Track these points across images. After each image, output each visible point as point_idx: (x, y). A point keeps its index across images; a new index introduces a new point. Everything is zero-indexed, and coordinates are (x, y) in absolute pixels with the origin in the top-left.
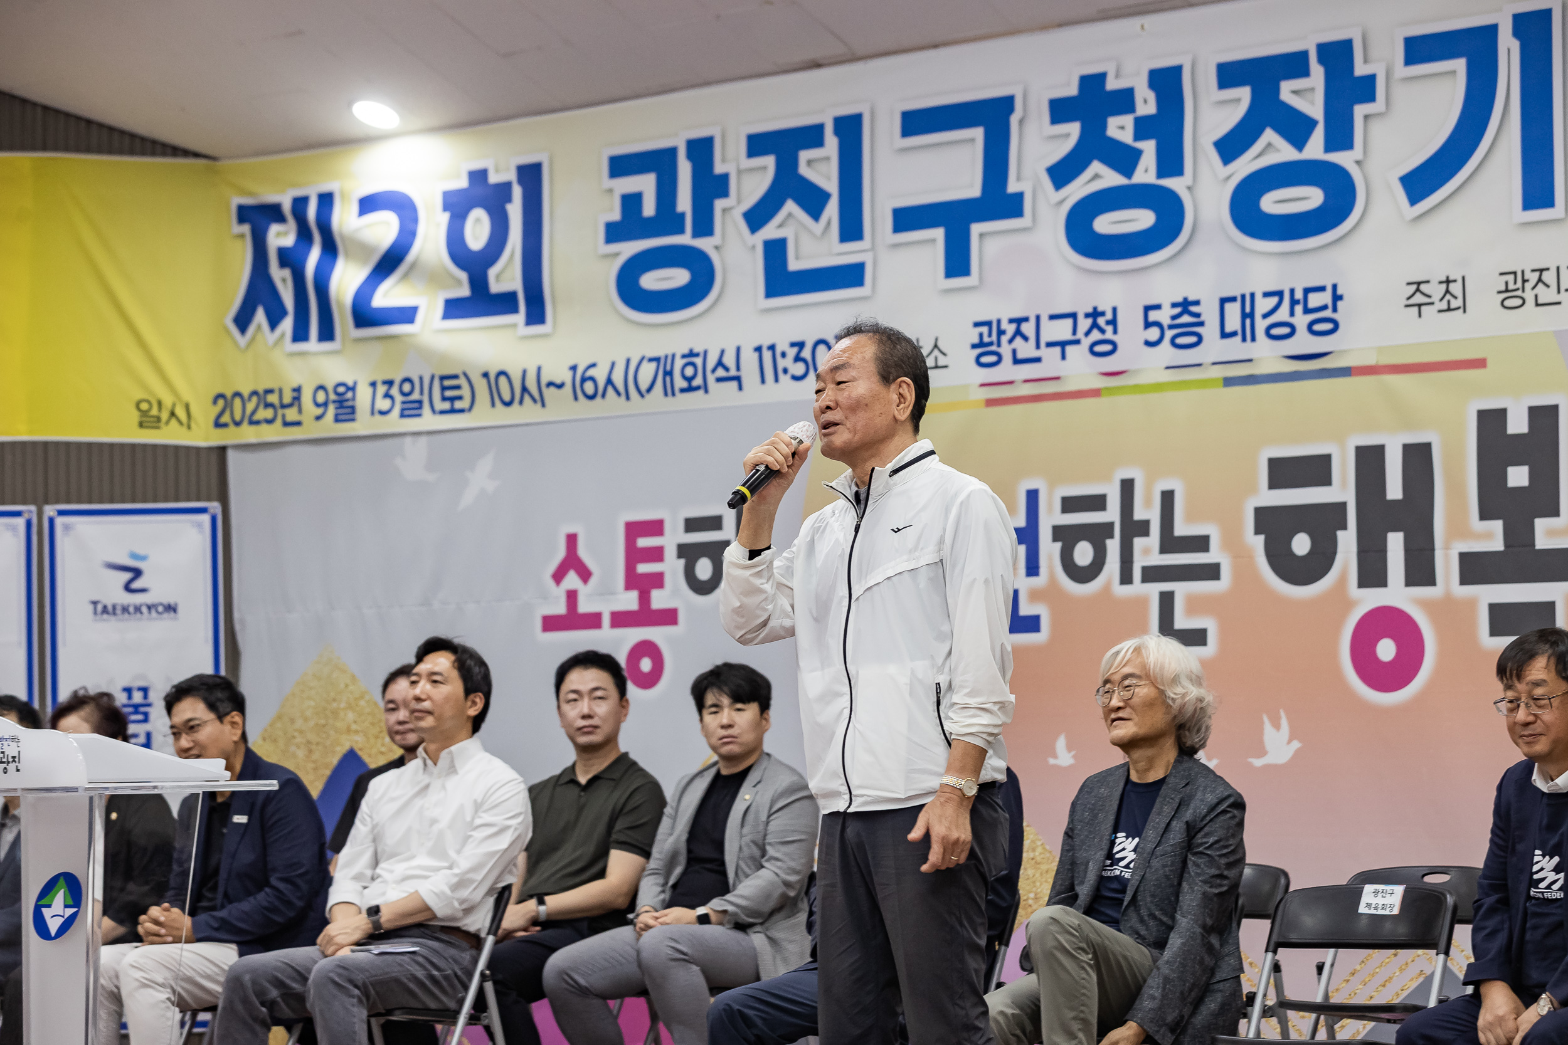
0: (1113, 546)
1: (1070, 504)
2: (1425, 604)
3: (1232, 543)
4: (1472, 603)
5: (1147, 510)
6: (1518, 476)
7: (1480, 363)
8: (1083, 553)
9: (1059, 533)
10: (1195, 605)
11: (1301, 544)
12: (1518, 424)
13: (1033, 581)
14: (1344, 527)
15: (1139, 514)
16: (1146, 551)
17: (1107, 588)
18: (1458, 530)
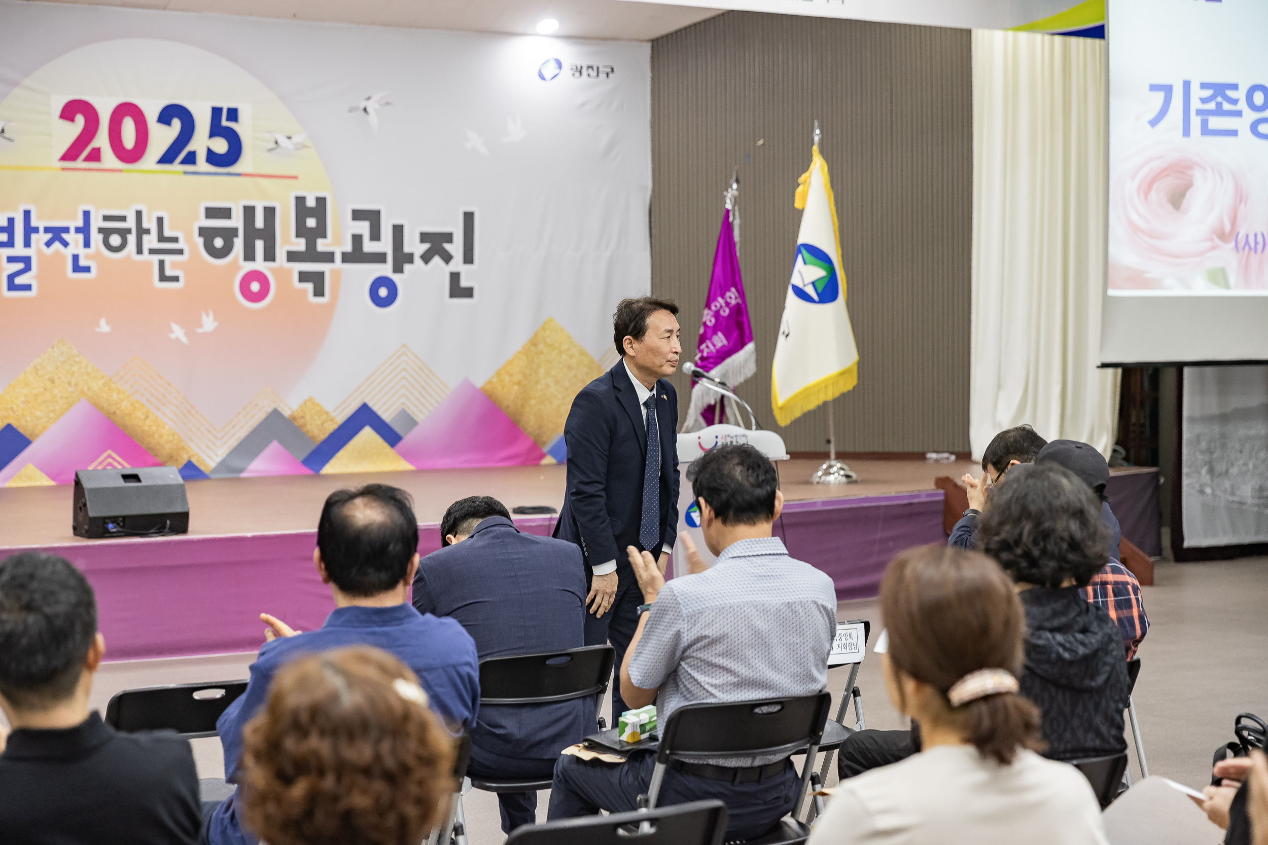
0: (132, 239)
1: (106, 218)
2: (272, 270)
3: (189, 241)
4: (290, 271)
5: (149, 223)
6: (311, 223)
7: (295, 177)
8: (115, 240)
9: (101, 230)
10: (174, 265)
11: (219, 243)
12: (311, 203)
13: (87, 251)
14: (237, 236)
15: (145, 225)
16: (150, 242)
17: (128, 257)
18: (286, 241)
